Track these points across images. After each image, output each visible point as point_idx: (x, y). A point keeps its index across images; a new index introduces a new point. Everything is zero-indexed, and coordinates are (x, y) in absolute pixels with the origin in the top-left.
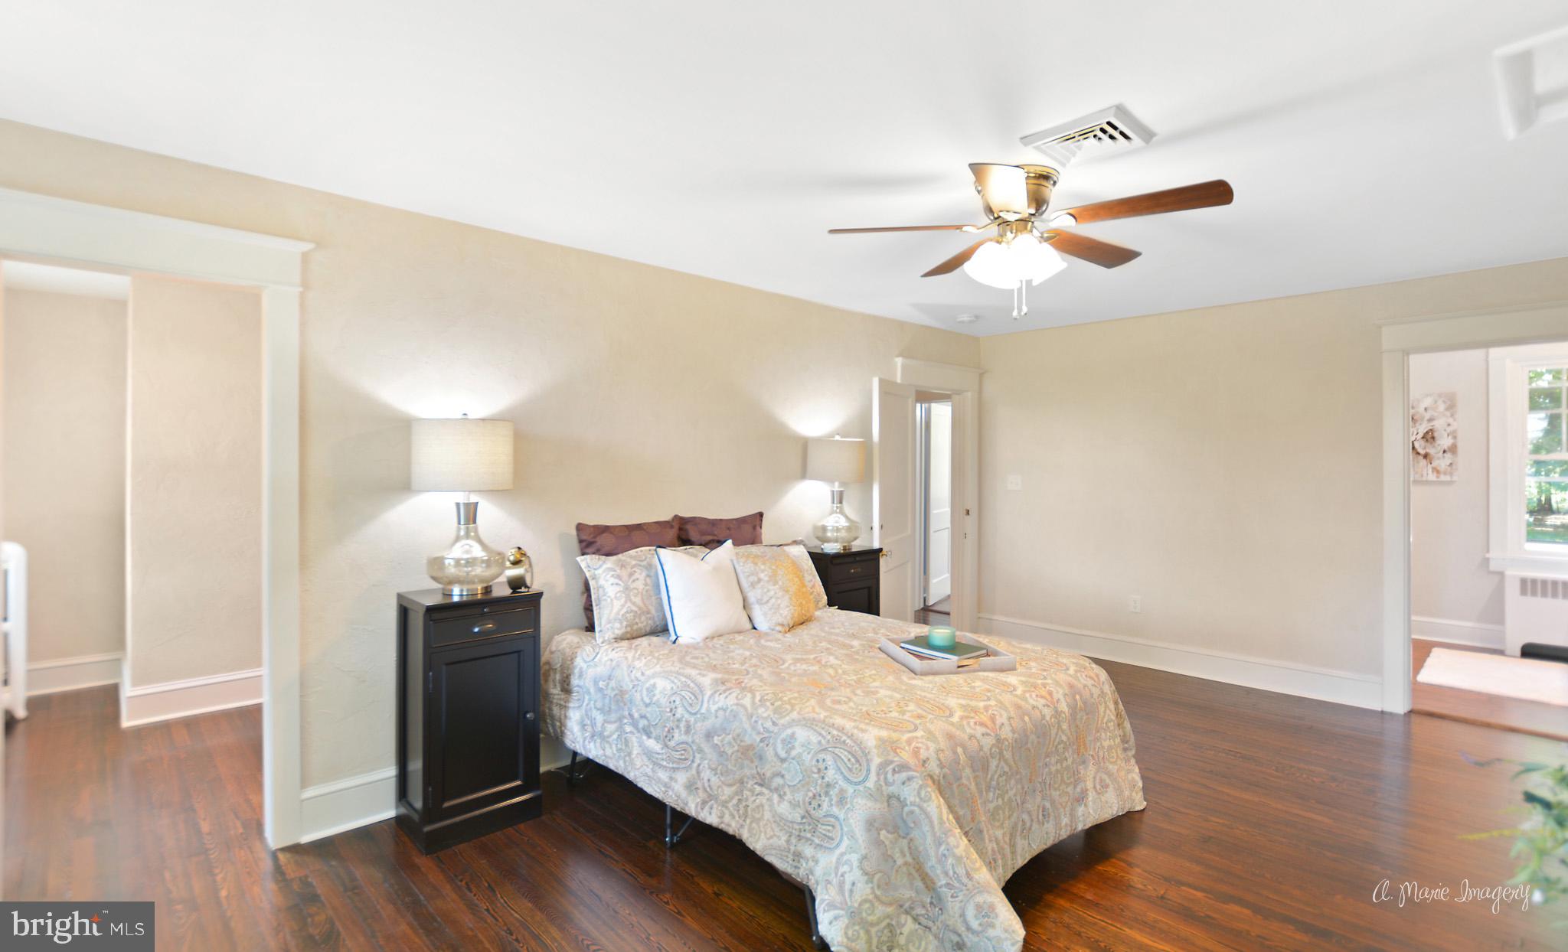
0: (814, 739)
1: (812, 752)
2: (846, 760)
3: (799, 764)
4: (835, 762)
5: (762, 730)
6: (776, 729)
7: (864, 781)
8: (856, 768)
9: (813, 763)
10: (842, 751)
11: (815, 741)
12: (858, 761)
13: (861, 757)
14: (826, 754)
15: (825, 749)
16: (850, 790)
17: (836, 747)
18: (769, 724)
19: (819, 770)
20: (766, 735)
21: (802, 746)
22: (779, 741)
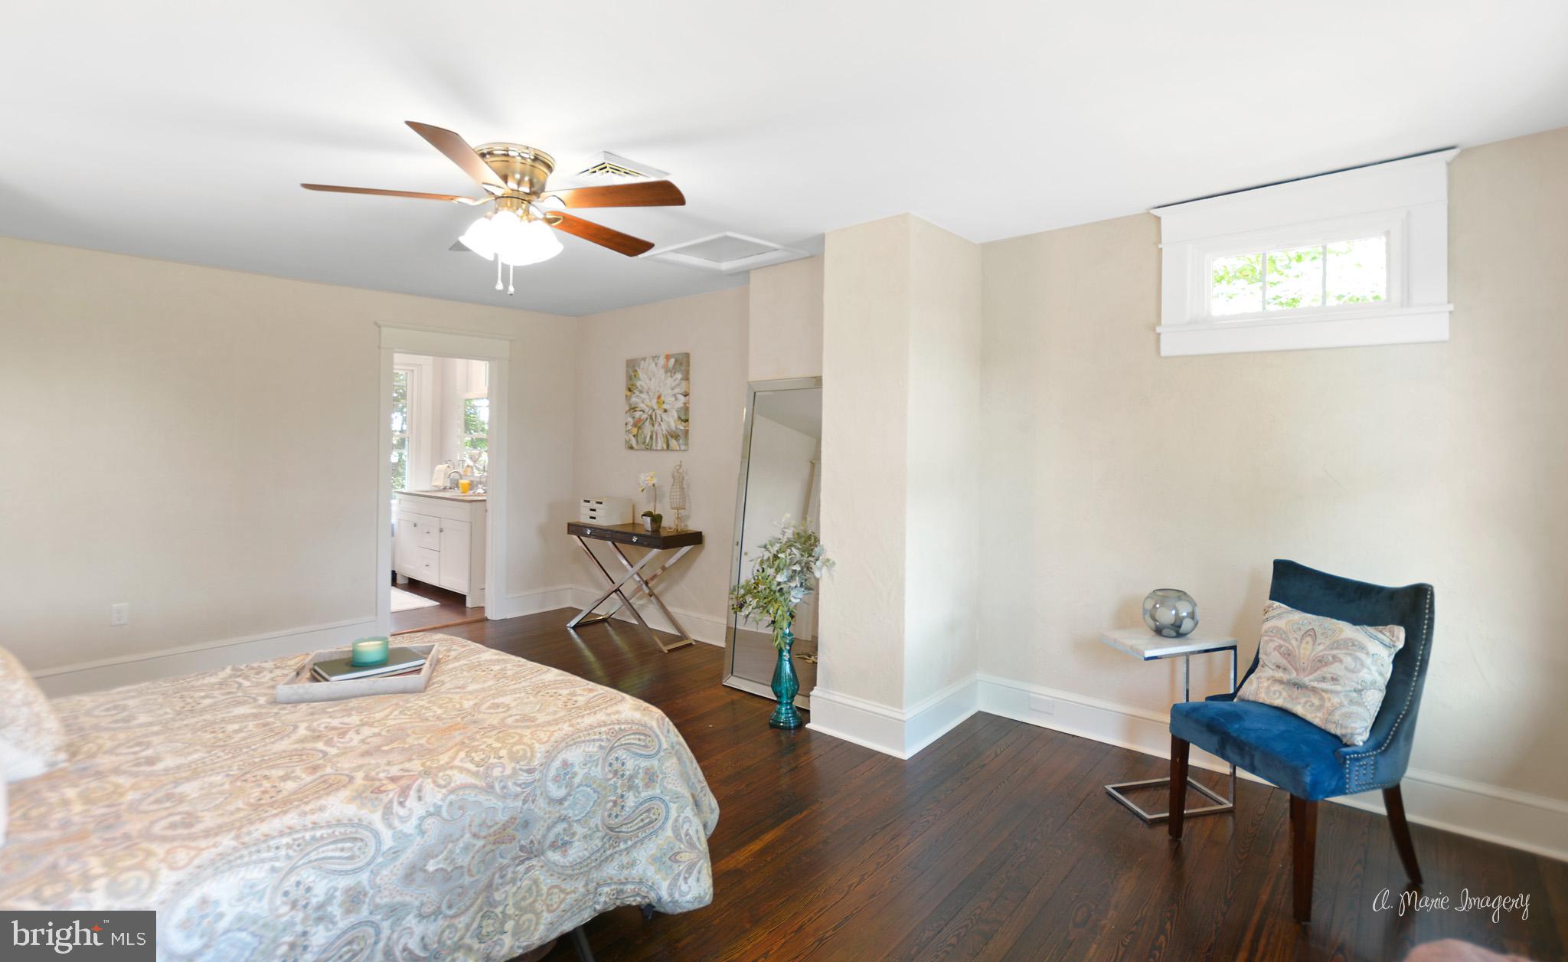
0: (593, 748)
1: (600, 761)
2: (637, 742)
3: (588, 787)
4: (629, 750)
5: (519, 789)
6: (537, 775)
7: (660, 747)
8: (649, 741)
9: (607, 770)
10: (627, 737)
11: (596, 749)
12: (645, 735)
13: (645, 730)
14: (616, 752)
15: (612, 748)
16: (655, 762)
17: (620, 739)
18: (524, 777)
19: (616, 773)
20: (528, 790)
21: (585, 765)
22: (549, 784)
